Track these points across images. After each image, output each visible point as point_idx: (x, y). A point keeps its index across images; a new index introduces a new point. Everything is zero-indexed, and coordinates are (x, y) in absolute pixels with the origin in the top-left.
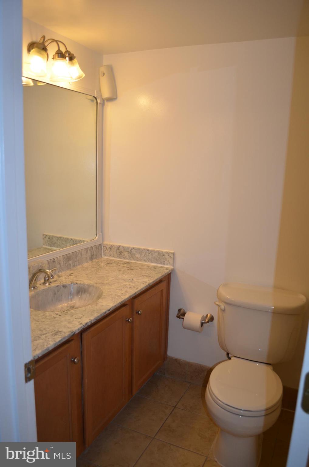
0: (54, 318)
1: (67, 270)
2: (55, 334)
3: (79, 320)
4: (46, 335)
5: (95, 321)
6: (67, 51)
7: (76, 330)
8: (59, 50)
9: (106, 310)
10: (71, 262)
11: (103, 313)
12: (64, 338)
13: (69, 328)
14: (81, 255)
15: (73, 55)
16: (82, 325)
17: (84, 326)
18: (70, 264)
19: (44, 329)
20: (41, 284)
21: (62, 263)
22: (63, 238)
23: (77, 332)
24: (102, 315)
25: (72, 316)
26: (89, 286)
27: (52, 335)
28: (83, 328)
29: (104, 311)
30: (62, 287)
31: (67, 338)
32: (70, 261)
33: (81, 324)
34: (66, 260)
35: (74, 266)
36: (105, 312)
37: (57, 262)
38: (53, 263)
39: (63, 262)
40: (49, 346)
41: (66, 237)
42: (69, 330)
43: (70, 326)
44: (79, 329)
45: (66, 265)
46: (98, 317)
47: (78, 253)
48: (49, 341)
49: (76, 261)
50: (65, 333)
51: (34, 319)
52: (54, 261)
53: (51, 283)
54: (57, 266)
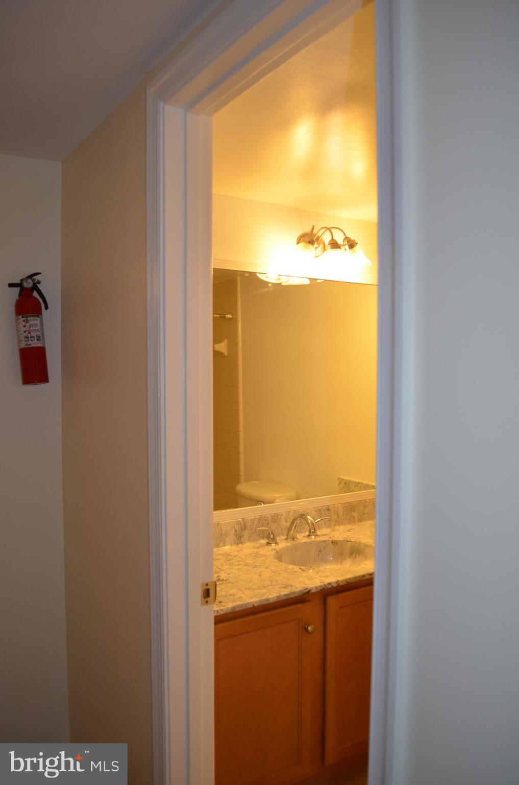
0: (295, 572)
1: (349, 524)
2: (285, 587)
3: (322, 578)
4: (274, 587)
5: (344, 583)
6: (346, 238)
7: (311, 588)
8: (332, 239)
9: (365, 573)
10: (355, 514)
11: (359, 576)
12: (292, 593)
13: (305, 584)
14: (373, 506)
15: (354, 240)
16: (322, 584)
17: (325, 585)
18: (354, 517)
19: (276, 581)
20: (304, 537)
21: (341, 514)
22: (362, 483)
23: (314, 591)
24: (358, 579)
25: (318, 573)
26: (366, 546)
27: (280, 588)
28: (324, 588)
29: (362, 574)
30: (330, 543)
31: (297, 595)
32: (354, 512)
33: (323, 582)
34: (347, 510)
35: (360, 520)
36: (364, 576)
37: (332, 511)
38: (327, 511)
39: (343, 512)
40: (270, 596)
41: (365, 482)
42: (304, 586)
43: (308, 582)
44: (316, 588)
45: (348, 517)
46: (350, 579)
47: (367, 503)
48: (273, 592)
49: (364, 514)
50: (296, 588)
51: (271, 569)
52: (328, 510)
53: (317, 537)
54: (333, 515)
